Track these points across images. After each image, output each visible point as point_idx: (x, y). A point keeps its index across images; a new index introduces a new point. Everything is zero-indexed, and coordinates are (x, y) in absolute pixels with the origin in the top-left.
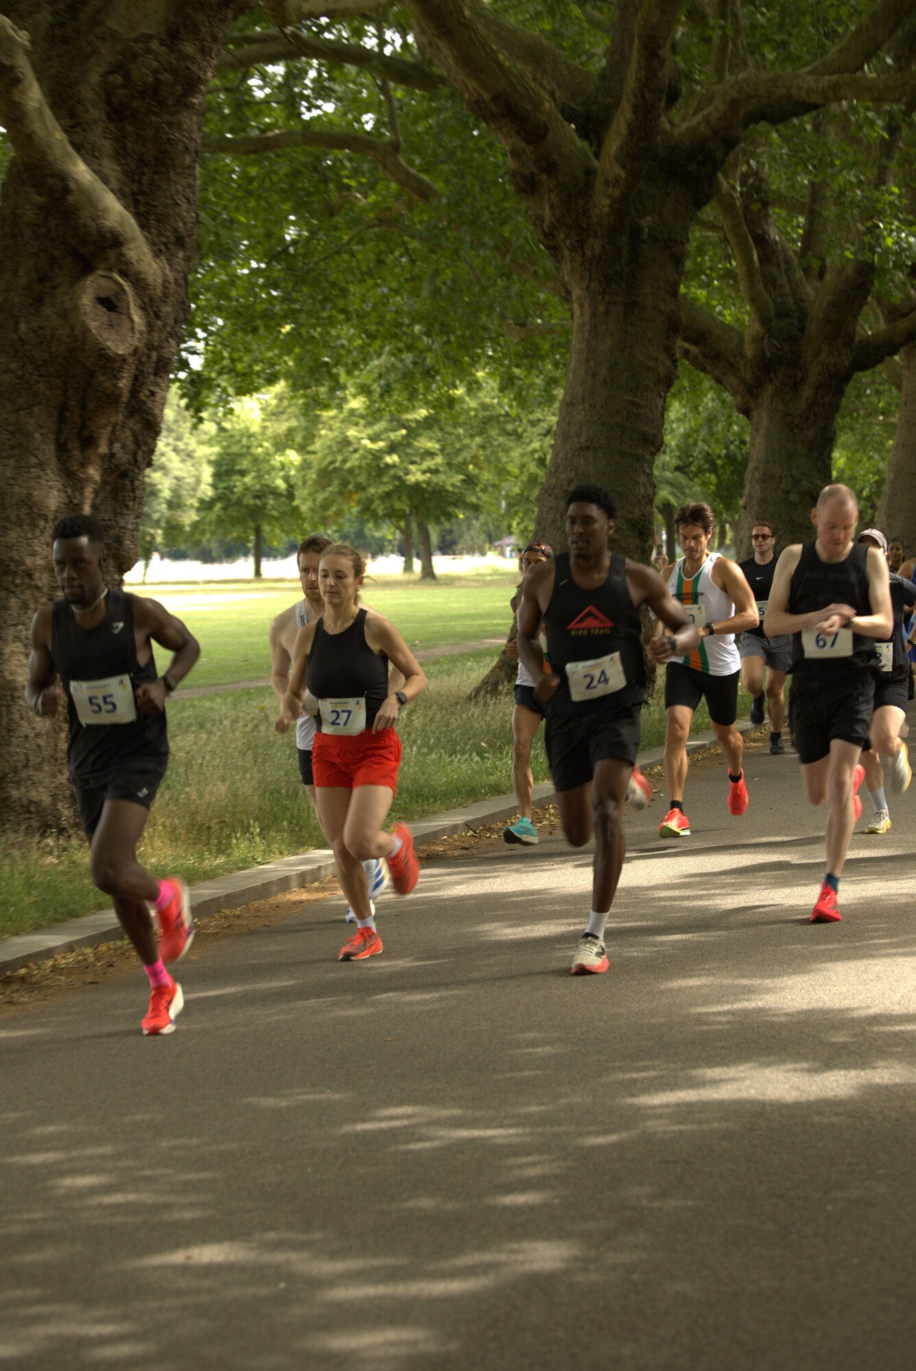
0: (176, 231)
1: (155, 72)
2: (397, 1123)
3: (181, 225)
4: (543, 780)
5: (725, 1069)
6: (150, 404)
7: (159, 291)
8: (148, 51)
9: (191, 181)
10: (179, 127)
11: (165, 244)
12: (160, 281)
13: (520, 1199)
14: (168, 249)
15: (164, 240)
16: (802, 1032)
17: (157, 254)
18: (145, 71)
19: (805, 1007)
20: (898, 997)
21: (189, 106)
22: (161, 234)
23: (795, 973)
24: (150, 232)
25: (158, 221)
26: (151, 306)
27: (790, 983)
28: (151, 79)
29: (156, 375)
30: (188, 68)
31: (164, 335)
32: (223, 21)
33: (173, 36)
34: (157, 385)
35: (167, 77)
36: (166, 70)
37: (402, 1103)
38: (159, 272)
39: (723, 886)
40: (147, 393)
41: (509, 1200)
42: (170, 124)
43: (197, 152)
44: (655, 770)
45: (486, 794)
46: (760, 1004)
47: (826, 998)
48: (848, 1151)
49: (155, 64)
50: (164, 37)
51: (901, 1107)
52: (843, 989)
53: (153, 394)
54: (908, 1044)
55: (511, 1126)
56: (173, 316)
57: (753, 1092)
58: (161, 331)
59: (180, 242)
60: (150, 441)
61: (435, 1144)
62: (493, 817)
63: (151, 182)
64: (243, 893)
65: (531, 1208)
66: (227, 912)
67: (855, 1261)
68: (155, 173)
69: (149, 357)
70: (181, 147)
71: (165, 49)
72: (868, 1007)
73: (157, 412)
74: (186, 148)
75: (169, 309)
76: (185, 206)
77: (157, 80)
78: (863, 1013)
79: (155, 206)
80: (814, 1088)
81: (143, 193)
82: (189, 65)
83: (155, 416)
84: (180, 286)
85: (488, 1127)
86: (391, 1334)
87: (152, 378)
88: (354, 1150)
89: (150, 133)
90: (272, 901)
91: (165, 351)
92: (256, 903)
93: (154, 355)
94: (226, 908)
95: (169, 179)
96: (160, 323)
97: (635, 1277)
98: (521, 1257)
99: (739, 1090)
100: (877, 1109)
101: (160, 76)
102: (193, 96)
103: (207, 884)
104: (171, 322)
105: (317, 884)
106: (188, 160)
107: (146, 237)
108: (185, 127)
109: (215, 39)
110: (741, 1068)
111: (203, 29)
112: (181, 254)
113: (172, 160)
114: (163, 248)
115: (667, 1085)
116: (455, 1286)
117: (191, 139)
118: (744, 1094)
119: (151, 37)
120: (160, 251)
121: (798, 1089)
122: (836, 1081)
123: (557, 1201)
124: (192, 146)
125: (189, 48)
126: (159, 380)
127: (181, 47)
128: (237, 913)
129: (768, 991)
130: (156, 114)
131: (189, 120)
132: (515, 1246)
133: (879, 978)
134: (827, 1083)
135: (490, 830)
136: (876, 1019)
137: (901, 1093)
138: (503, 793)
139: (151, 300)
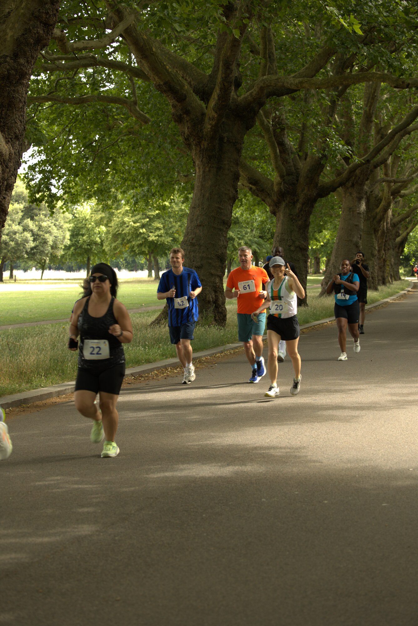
0: (15, 133)
1: (8, 70)
2: (52, 482)
3: (17, 131)
4: (169, 358)
5: (188, 465)
6: (3, 202)
7: (7, 157)
8: (6, 62)
9: (22, 114)
10: (18, 92)
11: (11, 138)
12: (8, 153)
13: (86, 510)
14: (12, 140)
15: (10, 137)
16: (225, 453)
17: (7, 142)
18: (4, 70)
19: (231, 443)
20: (269, 440)
21: (22, 84)
22: (9, 135)
23: (233, 431)
24: (5, 134)
25: (8, 129)
26: (4, 163)
27: (229, 435)
28: (6, 73)
29: (6, 190)
30: (21, 69)
31: (10, 175)
32: (36, 50)
33: (15, 56)
34: (6, 194)
35: (13, 72)
36: (12, 69)
37: (57, 476)
38: (8, 149)
39: (223, 398)
40: (2, 198)
41: (80, 510)
42: (14, 91)
43: (25, 102)
44: (217, 355)
45: (144, 363)
46: (214, 442)
47: (241, 440)
48: (221, 495)
49: (8, 67)
50: (12, 56)
51: (250, 480)
52: (249, 437)
53: (4, 198)
54: (264, 457)
55: (95, 484)
56: (13, 167)
57: (194, 474)
58: (8, 173)
59: (17, 138)
60: (3, 217)
61: (64, 490)
62: (143, 372)
63: (6, 114)
64: (32, 398)
65: (88, 513)
66: (24, 405)
67: (205, 534)
68: (7, 110)
69: (3, 183)
70: (18, 100)
71: (12, 61)
72: (255, 444)
73: (6, 205)
74: (20, 100)
75: (12, 164)
76: (19, 123)
77: (8, 73)
78: (252, 446)
79: (7, 123)
80: (219, 473)
81: (3, 118)
82: (22, 67)
83: (5, 207)
84: (17, 155)
85: (86, 484)
86: (13, 555)
87: (4, 192)
88: (31, 492)
89: (6, 94)
90: (44, 402)
91: (10, 181)
92: (37, 402)
93: (5, 183)
94: (24, 404)
95: (13, 113)
96: (8, 170)
97: (117, 538)
98: (76, 530)
99: (189, 473)
100: (240, 481)
101: (10, 72)
102: (23, 80)
103: (19, 394)
104: (12, 169)
105: (64, 396)
106: (21, 105)
107: (3, 135)
108: (20, 92)
109: (33, 58)
110: (194, 465)
111: (28, 54)
112: (17, 143)
113: (14, 105)
114: (10, 140)
115: (163, 471)
116: (46, 540)
117: (22, 97)
118: (191, 474)
119: (7, 56)
120: (9, 141)
121: (213, 473)
122: (229, 470)
123: (99, 511)
124: (23, 100)
125: (22, 61)
126: (7, 193)
127: (19, 60)
128: (28, 406)
129: (219, 437)
130: (8, 87)
131: (21, 89)
132: (76, 526)
133: (265, 433)
134: (225, 471)
135: (142, 377)
136: (256, 448)
137: (252, 475)
138: (151, 362)
139: (4, 160)
